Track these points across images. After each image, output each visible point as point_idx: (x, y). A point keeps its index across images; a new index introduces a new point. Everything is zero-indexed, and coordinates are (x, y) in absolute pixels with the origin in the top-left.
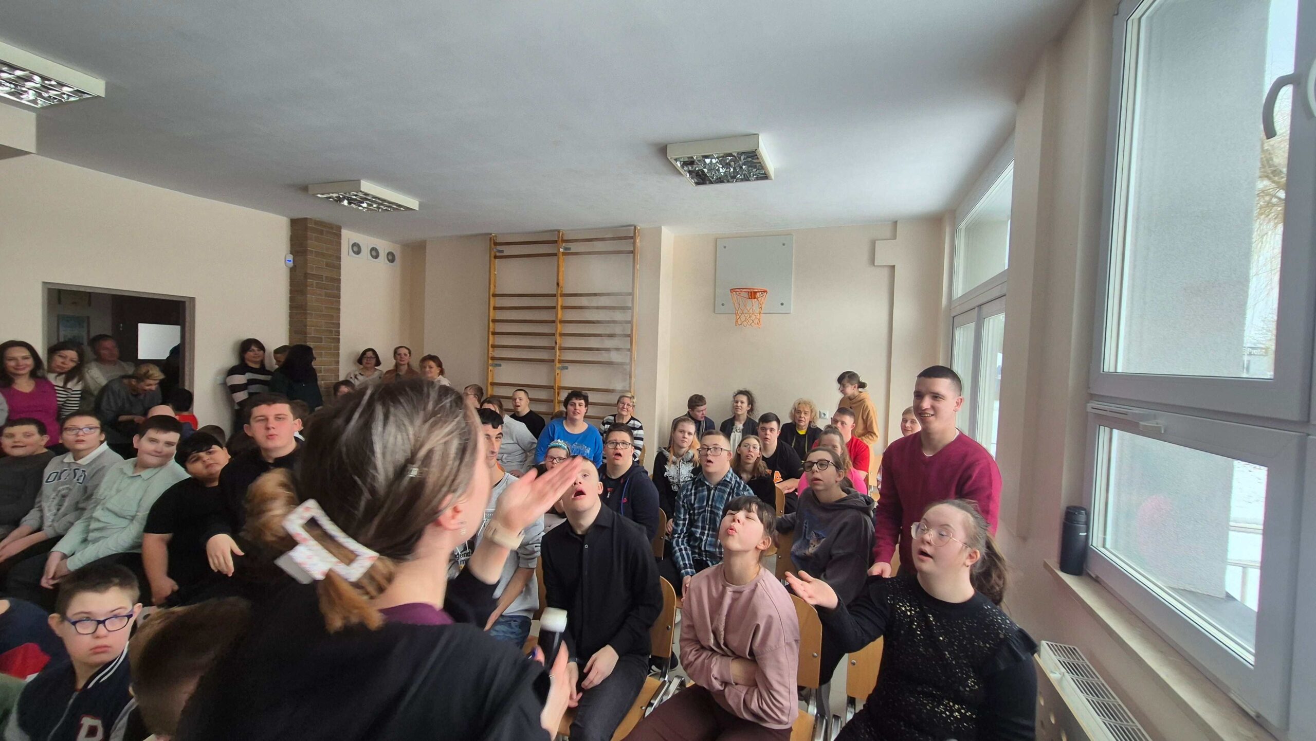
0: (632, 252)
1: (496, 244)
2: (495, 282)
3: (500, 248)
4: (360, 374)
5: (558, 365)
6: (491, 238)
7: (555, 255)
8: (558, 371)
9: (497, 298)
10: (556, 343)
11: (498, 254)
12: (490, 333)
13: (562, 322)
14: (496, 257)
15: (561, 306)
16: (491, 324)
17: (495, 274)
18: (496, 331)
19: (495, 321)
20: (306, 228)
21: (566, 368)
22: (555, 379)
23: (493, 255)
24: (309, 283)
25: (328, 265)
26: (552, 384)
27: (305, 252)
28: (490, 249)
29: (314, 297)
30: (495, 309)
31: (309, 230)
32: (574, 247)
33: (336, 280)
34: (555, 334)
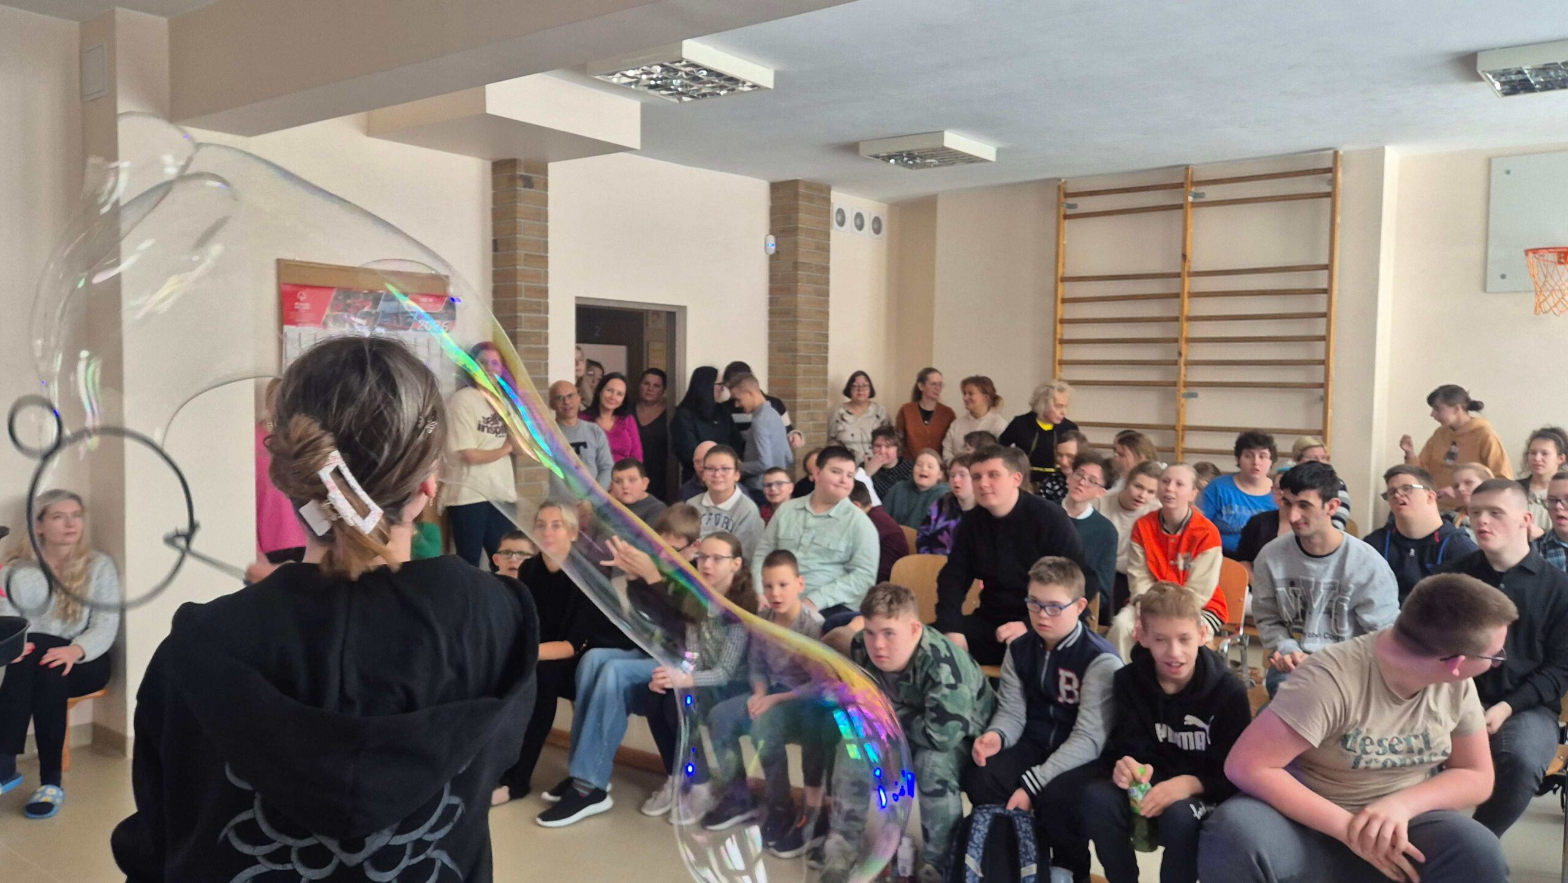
0: (1328, 195)
1: (1067, 195)
2: (1064, 258)
3: (1071, 201)
4: (848, 412)
5: (1183, 391)
6: (1059, 187)
7: (1180, 207)
8: (1183, 400)
9: (1066, 283)
10: (1180, 354)
11: (1070, 212)
12: (1057, 342)
13: (1190, 319)
14: (1066, 217)
15: (1189, 293)
16: (1059, 326)
17: (1064, 245)
18: (1066, 337)
19: (1063, 321)
20: (796, 195)
21: (1194, 395)
22: (1178, 414)
23: (1062, 213)
24: (799, 277)
25: (817, 248)
26: (1171, 422)
27: (794, 231)
28: (1059, 205)
29: (804, 298)
30: (1065, 301)
31: (800, 198)
32: (1212, 193)
33: (826, 269)
34: (1176, 340)
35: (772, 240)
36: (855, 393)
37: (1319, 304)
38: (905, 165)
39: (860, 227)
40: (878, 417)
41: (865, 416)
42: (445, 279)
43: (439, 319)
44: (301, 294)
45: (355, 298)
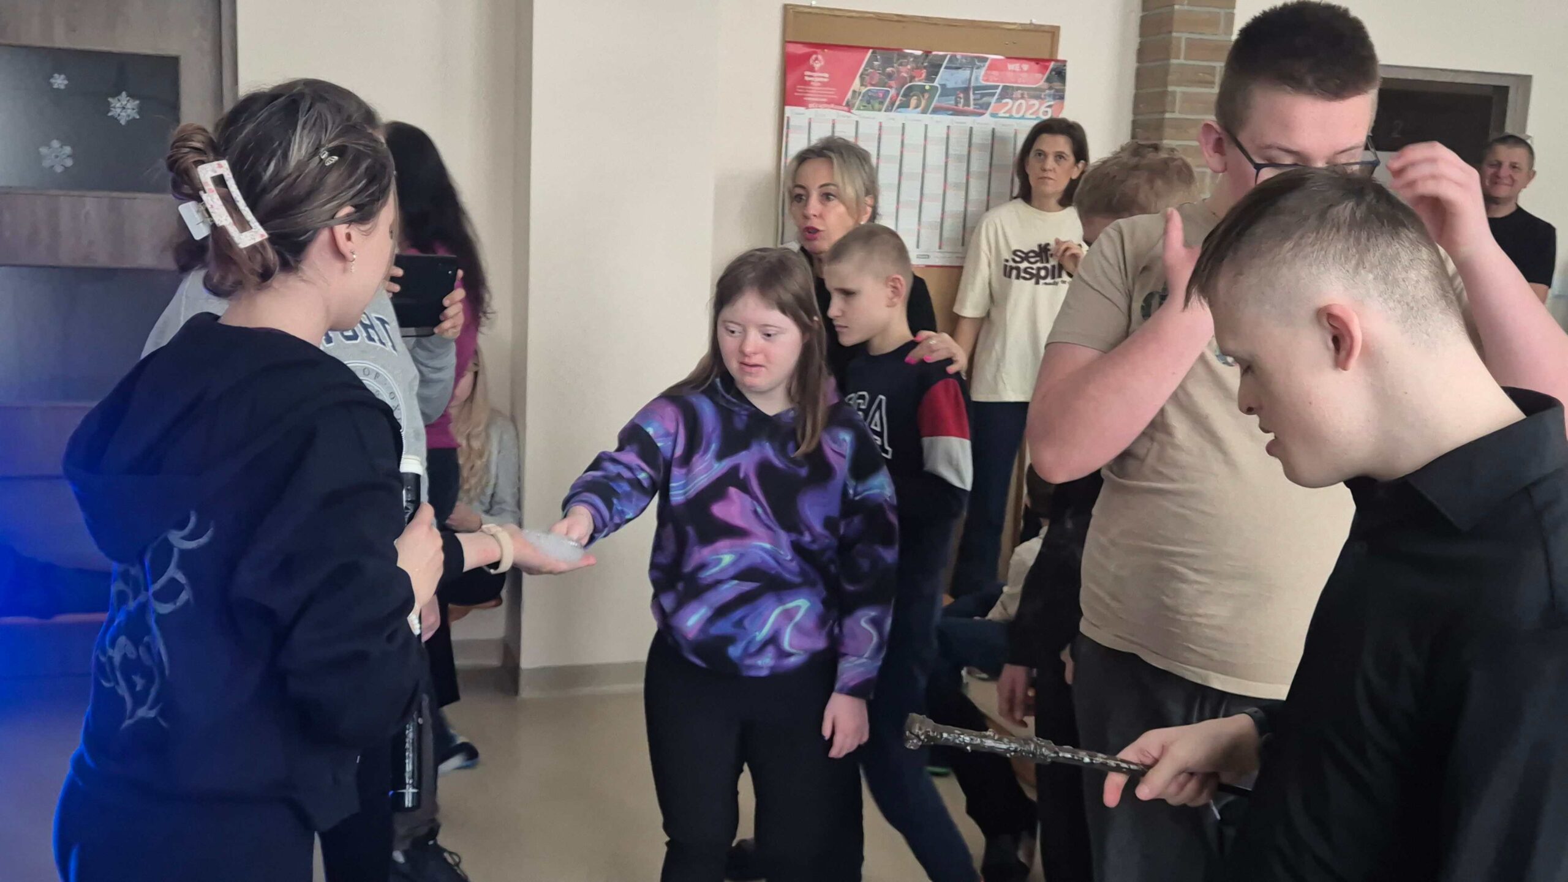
42: (1053, 33)
43: (1038, 97)
44: (816, 59)
45: (901, 64)
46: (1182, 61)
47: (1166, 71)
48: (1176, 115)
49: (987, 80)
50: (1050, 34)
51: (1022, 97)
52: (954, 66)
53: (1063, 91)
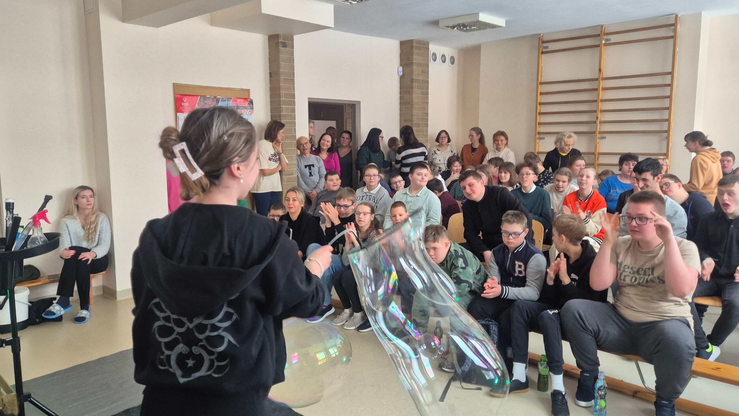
0: (672, 37)
1: (543, 42)
2: (541, 73)
3: (545, 45)
4: (437, 149)
5: (598, 136)
6: (539, 38)
7: (598, 46)
8: (598, 140)
9: (543, 85)
10: (597, 118)
11: (544, 50)
12: (538, 114)
13: (602, 101)
14: (543, 53)
15: (602, 88)
16: (538, 106)
17: (542, 67)
18: (542, 111)
19: (541, 104)
20: (412, 47)
21: (604, 138)
22: (596, 147)
23: (541, 51)
24: (414, 86)
25: (423, 72)
26: (593, 151)
27: (412, 64)
28: (539, 46)
29: (416, 95)
30: (541, 94)
31: (414, 48)
32: (614, 38)
33: (427, 82)
34: (595, 111)
35: (401, 69)
36: (440, 141)
37: (666, 92)
38: (462, 30)
39: (444, 61)
40: (452, 151)
41: (445, 151)
42: (248, 91)
43: (246, 109)
44: (184, 99)
45: (208, 100)
46: (284, 99)
47: (280, 101)
48: (284, 113)
49: (232, 104)
50: (247, 92)
51: (242, 109)
52: (223, 100)
53: (253, 107)
